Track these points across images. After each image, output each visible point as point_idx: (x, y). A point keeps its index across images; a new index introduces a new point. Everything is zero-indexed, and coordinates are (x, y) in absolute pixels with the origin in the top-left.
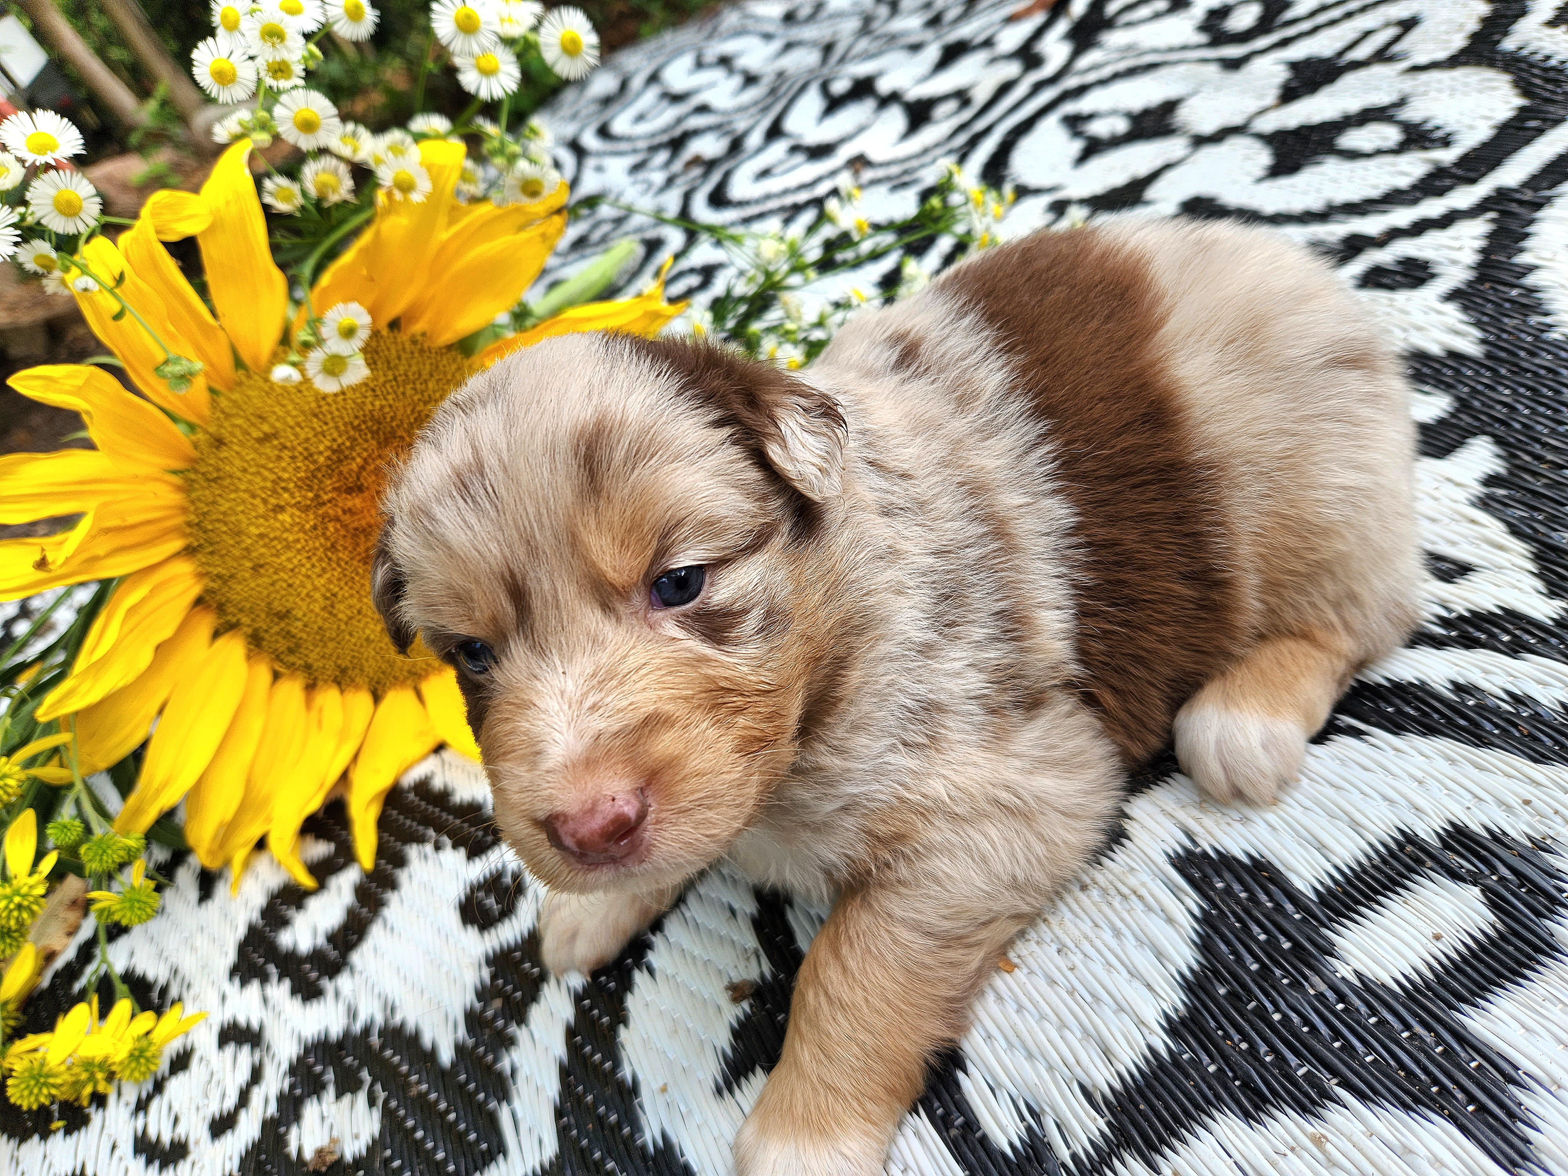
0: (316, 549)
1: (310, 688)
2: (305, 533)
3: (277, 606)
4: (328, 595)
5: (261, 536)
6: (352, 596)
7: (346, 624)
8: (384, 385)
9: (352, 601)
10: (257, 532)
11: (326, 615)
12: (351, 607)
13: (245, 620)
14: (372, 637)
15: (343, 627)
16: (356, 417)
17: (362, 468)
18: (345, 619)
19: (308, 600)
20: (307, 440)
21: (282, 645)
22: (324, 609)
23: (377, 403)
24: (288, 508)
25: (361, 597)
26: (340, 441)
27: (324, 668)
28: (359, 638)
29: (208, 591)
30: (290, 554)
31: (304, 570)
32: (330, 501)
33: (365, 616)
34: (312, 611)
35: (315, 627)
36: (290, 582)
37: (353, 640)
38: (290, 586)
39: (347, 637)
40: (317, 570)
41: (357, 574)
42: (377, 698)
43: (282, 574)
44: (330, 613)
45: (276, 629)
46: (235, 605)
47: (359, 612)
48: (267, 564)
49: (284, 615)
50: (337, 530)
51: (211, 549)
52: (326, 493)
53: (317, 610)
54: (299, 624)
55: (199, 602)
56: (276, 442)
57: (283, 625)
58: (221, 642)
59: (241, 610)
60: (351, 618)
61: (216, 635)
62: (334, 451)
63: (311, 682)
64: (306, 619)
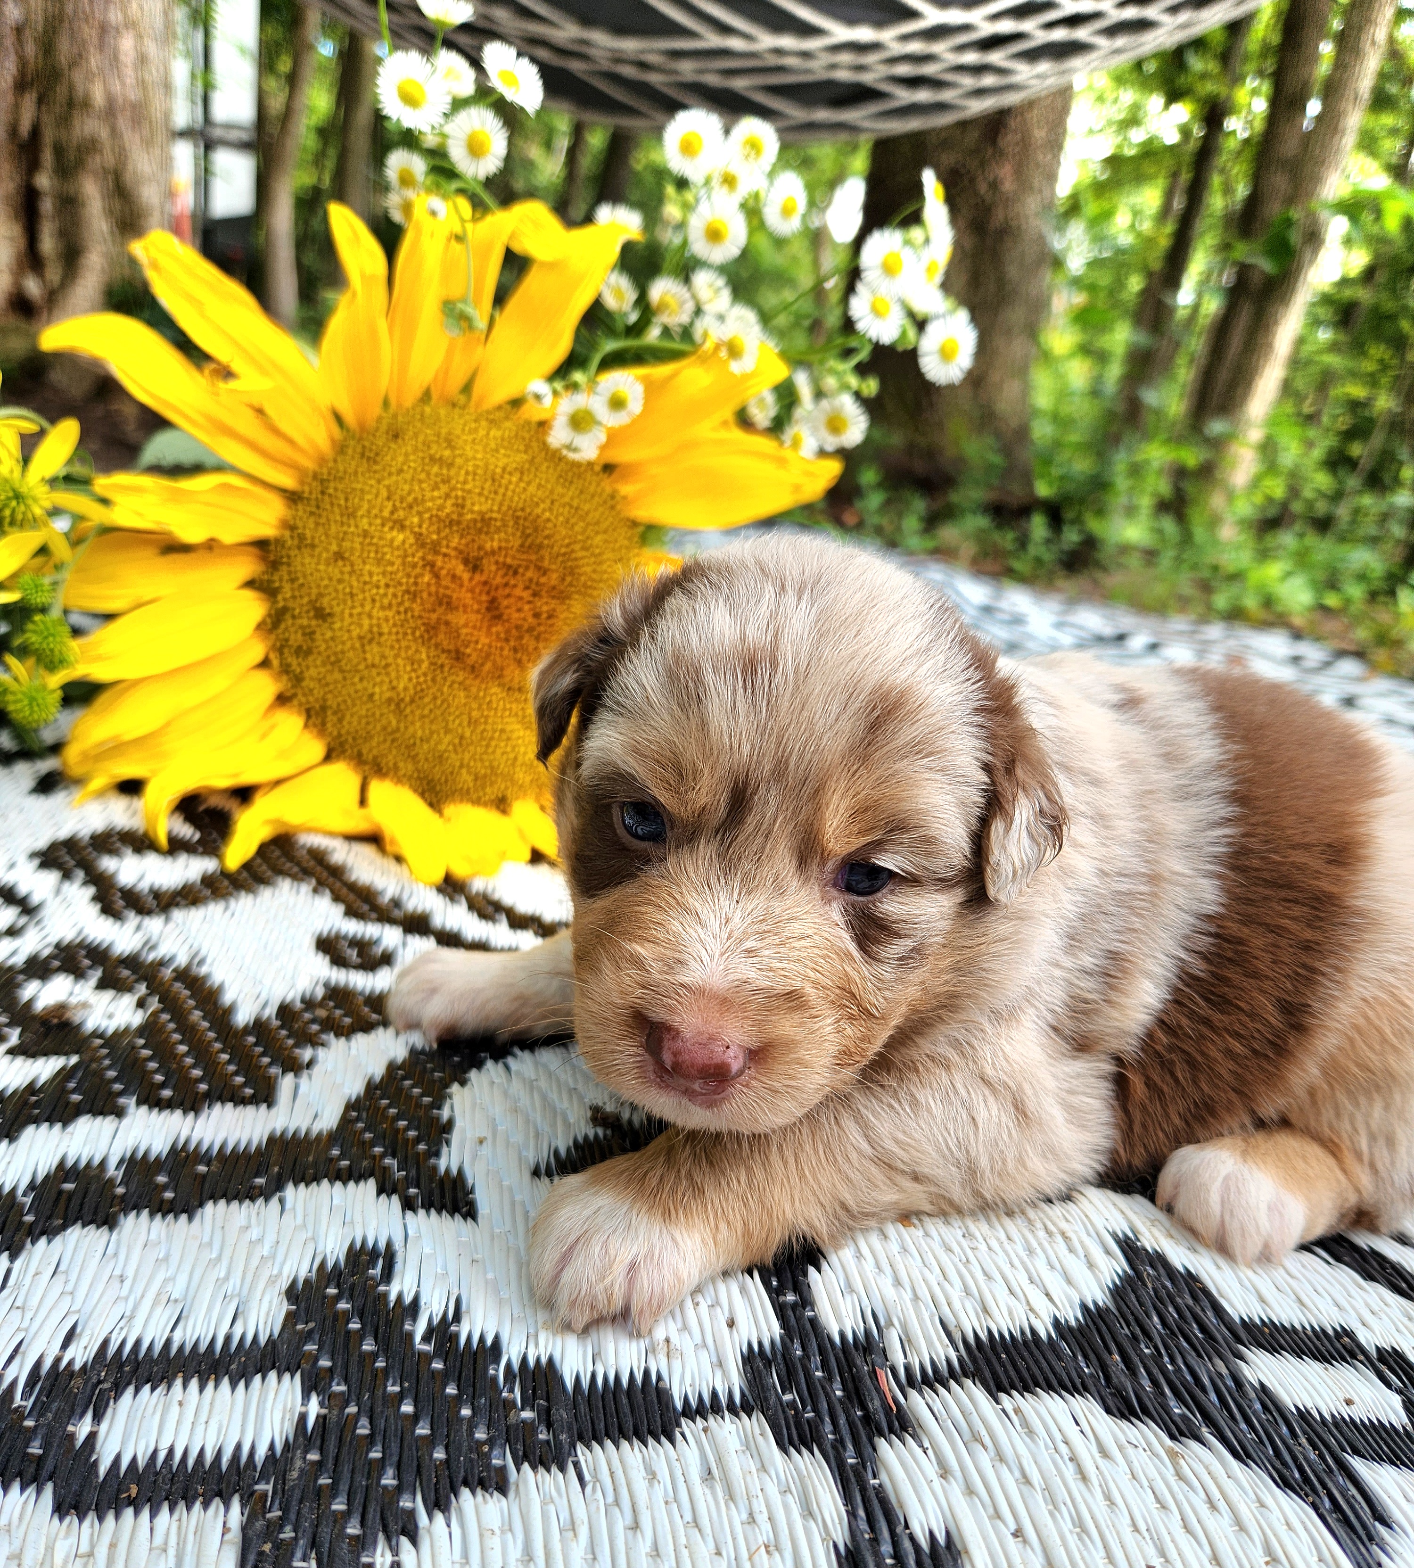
0: (400, 584)
1: (282, 700)
2: (404, 564)
3: (325, 601)
4: (375, 629)
5: (366, 534)
6: (392, 647)
7: (367, 667)
8: (564, 505)
9: (387, 652)
10: (366, 527)
11: (358, 645)
12: (383, 657)
13: (287, 591)
14: (377, 697)
15: (362, 667)
16: (523, 509)
17: (493, 553)
18: (369, 662)
19: (355, 619)
20: (469, 492)
21: (298, 639)
22: (361, 638)
23: (547, 514)
24: (408, 533)
25: (397, 656)
26: (494, 515)
27: (311, 691)
28: (365, 689)
29: (279, 542)
30: (375, 570)
31: (374, 591)
32: (445, 555)
33: (388, 674)
34: (349, 631)
35: (340, 647)
36: (355, 591)
37: (359, 687)
38: (352, 595)
39: (356, 680)
40: (386, 601)
41: (413, 633)
42: (329, 757)
43: (354, 578)
44: (363, 646)
45: (305, 622)
46: (290, 573)
47: (387, 666)
48: (348, 559)
49: (321, 615)
50: (429, 584)
51: (314, 509)
52: (448, 547)
53: (355, 634)
54: (329, 634)
55: (261, 545)
56: (445, 471)
57: (314, 623)
58: (249, 594)
59: (292, 581)
60: (374, 666)
61: (250, 584)
62: (483, 520)
63: (289, 694)
64: (338, 634)
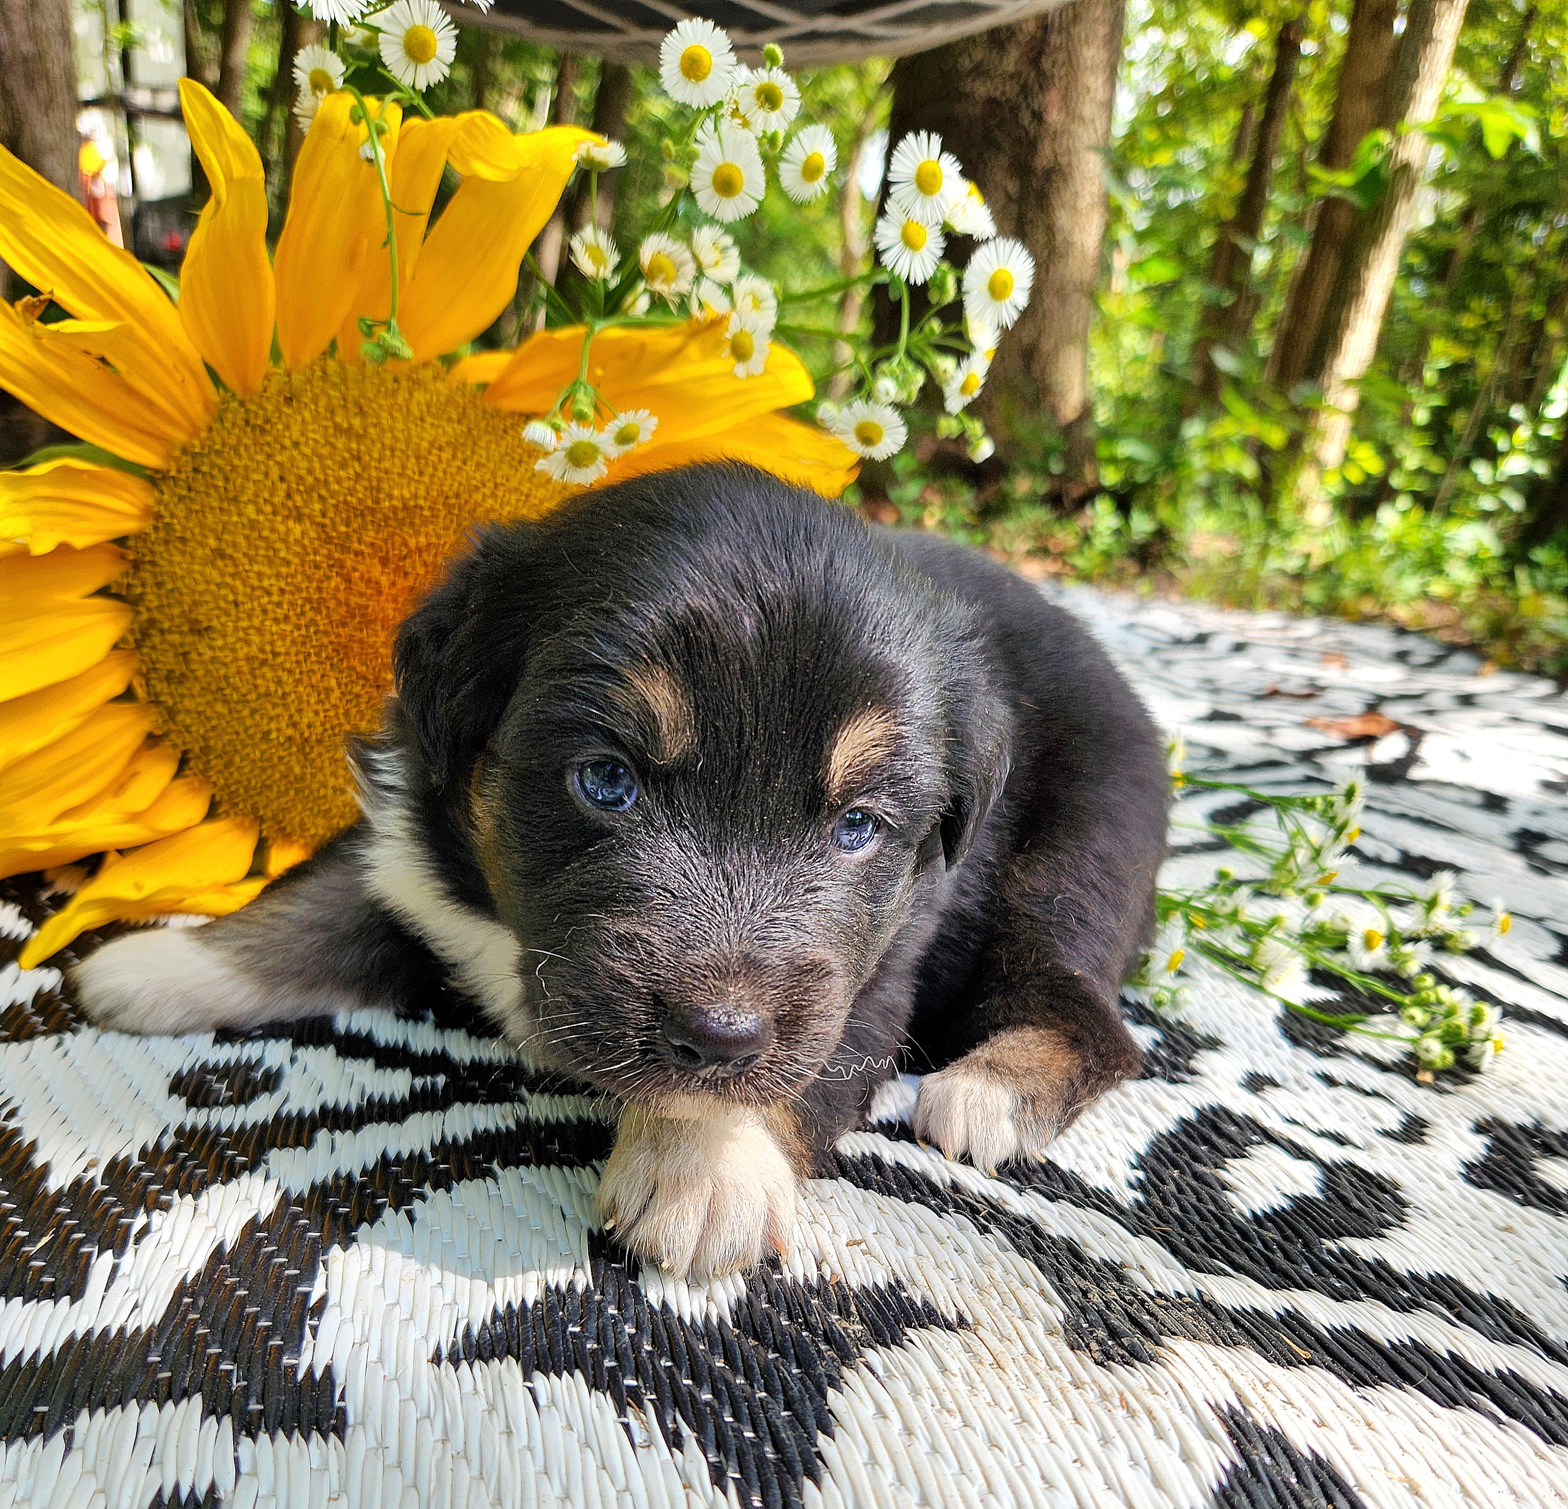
0: (299, 589)
1: (152, 740)
2: (303, 562)
3: (201, 614)
4: (268, 648)
5: (253, 524)
6: (290, 672)
7: (259, 696)
8: (510, 491)
9: (285, 676)
10: (253, 516)
11: (245, 669)
12: (279, 682)
13: (152, 600)
14: (274, 735)
15: (253, 696)
16: (457, 496)
17: (420, 550)
18: (262, 690)
19: (241, 634)
20: (387, 472)
21: (169, 661)
22: (249, 659)
23: (490, 502)
24: (308, 524)
25: (298, 682)
26: (421, 502)
27: (187, 728)
28: (257, 725)
29: (141, 536)
30: (266, 570)
31: (265, 600)
32: (357, 553)
33: (286, 706)
34: (234, 650)
35: (222, 672)
36: (241, 598)
37: (249, 722)
38: (236, 604)
39: (246, 713)
40: (280, 613)
41: (318, 654)
42: (212, 814)
43: (238, 583)
44: (252, 671)
45: (175, 638)
46: (154, 575)
47: (285, 695)
48: (231, 558)
49: (199, 630)
50: (337, 589)
51: (184, 493)
52: (360, 541)
53: (241, 654)
54: (208, 654)
55: (120, 542)
56: (354, 445)
57: (189, 639)
58: (100, 604)
59: (159, 585)
60: (267, 694)
61: (104, 592)
62: (406, 508)
63: (158, 732)
64: (219, 654)
